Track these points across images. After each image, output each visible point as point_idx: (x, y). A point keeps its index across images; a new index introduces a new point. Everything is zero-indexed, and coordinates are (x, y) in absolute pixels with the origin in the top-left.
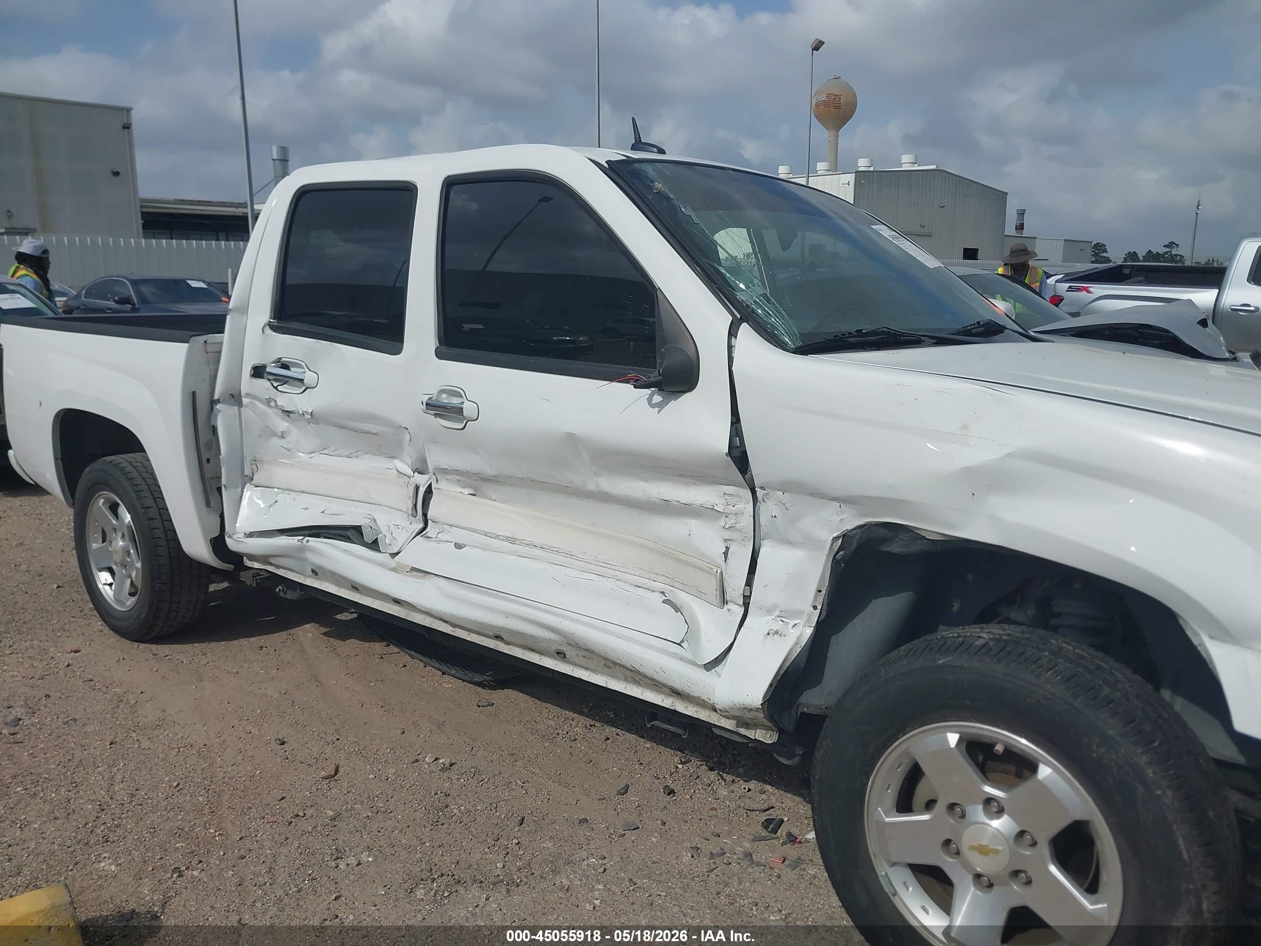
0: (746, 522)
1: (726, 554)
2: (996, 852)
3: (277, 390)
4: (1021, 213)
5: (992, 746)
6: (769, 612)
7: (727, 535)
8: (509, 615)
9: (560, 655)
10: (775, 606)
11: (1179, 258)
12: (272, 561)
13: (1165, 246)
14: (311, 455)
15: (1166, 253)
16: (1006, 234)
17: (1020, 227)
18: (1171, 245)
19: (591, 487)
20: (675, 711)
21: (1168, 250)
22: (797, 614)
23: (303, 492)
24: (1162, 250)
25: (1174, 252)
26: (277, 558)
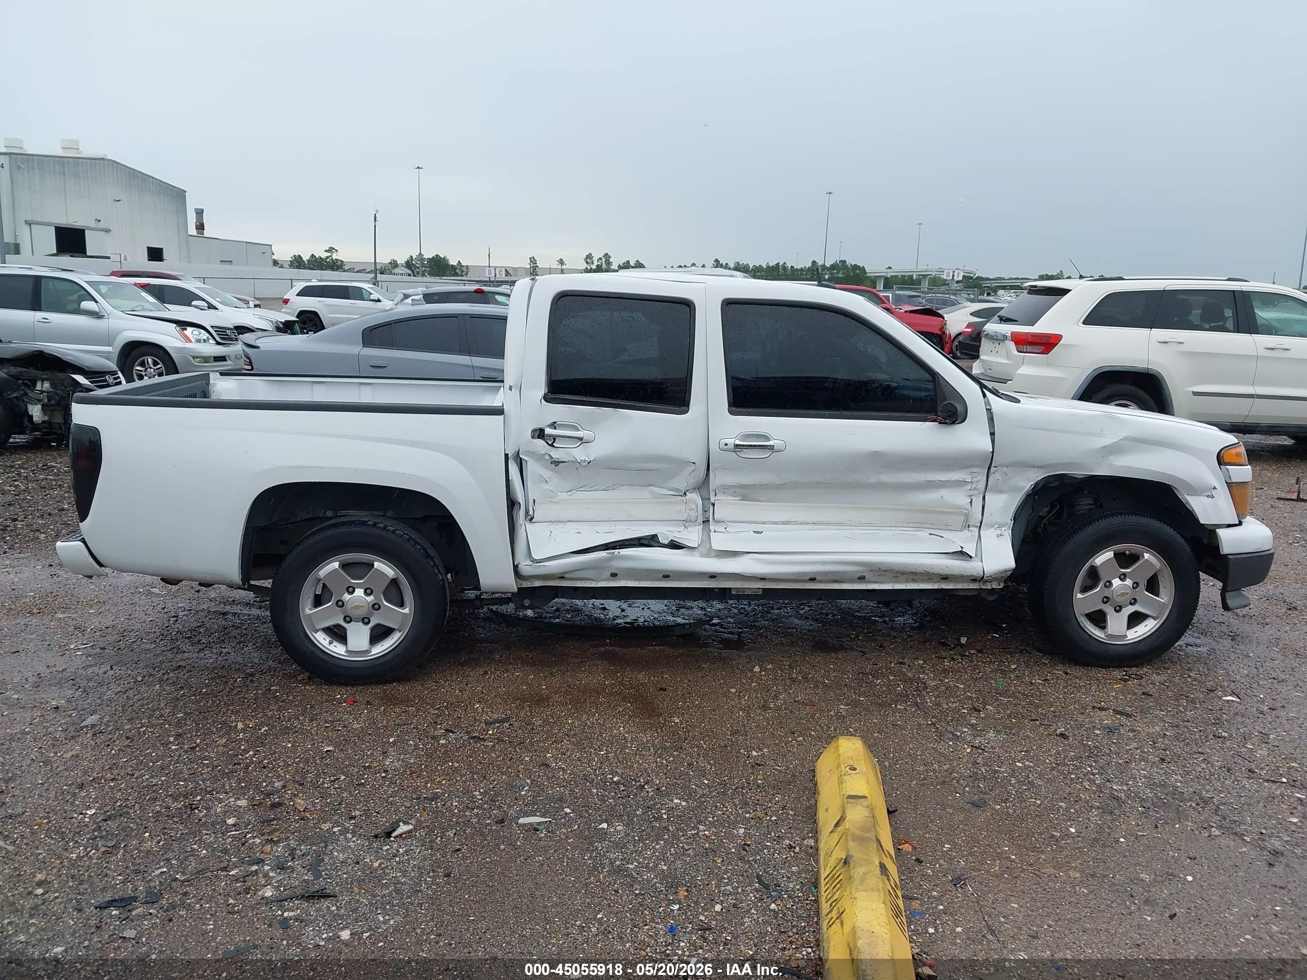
0: (982, 486)
1: (971, 502)
2: (1127, 593)
3: (554, 446)
4: (200, 213)
5: (1125, 553)
6: (992, 526)
7: (971, 493)
8: (824, 563)
9: (862, 579)
10: (996, 523)
11: (339, 262)
12: (567, 576)
13: (326, 251)
14: (570, 493)
15: (327, 257)
16: (189, 233)
17: (200, 227)
18: (331, 250)
19: (873, 480)
20: (942, 589)
21: (329, 254)
22: (1005, 525)
23: (569, 521)
24: (324, 255)
25: (335, 256)
26: (576, 572)
